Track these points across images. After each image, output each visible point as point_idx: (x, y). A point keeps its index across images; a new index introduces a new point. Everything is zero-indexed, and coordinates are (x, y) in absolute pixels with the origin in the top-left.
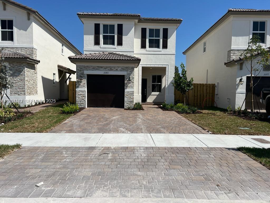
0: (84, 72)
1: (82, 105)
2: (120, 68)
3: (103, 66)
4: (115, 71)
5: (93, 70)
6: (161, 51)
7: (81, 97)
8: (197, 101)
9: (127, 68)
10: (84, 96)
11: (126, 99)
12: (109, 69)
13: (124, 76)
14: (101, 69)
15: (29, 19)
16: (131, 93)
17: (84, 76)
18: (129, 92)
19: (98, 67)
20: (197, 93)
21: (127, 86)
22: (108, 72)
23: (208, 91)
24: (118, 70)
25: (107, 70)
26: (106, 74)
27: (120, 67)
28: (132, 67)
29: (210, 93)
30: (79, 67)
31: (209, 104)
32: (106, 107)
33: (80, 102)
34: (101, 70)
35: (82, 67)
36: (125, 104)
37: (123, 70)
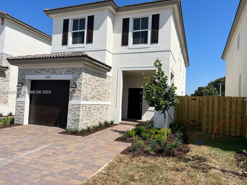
0: (25, 77)
1: (20, 120)
2: (65, 70)
3: (46, 69)
4: (58, 74)
5: (34, 74)
6: (149, 48)
7: (20, 110)
8: (213, 125)
9: (73, 69)
10: (23, 108)
11: (69, 116)
12: (52, 71)
13: (68, 81)
14: (43, 72)
15: (3, 24)
16: (77, 106)
17: (25, 82)
18: (73, 105)
19: (40, 69)
20: (213, 111)
21: (72, 97)
22: (50, 75)
23: (234, 109)
24: (62, 73)
25: (50, 73)
26: (48, 79)
27: (65, 68)
28: (80, 68)
29: (237, 113)
30: (21, 71)
31: (236, 132)
32: (48, 126)
33: (19, 116)
34: (43, 74)
35: (24, 71)
36: (68, 124)
37: (68, 72)
